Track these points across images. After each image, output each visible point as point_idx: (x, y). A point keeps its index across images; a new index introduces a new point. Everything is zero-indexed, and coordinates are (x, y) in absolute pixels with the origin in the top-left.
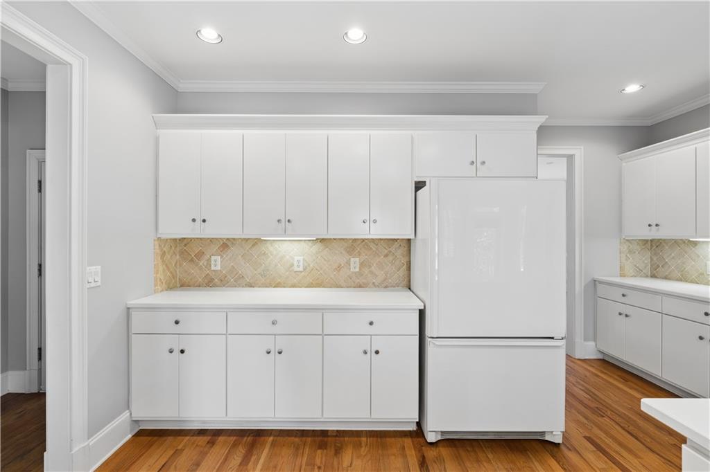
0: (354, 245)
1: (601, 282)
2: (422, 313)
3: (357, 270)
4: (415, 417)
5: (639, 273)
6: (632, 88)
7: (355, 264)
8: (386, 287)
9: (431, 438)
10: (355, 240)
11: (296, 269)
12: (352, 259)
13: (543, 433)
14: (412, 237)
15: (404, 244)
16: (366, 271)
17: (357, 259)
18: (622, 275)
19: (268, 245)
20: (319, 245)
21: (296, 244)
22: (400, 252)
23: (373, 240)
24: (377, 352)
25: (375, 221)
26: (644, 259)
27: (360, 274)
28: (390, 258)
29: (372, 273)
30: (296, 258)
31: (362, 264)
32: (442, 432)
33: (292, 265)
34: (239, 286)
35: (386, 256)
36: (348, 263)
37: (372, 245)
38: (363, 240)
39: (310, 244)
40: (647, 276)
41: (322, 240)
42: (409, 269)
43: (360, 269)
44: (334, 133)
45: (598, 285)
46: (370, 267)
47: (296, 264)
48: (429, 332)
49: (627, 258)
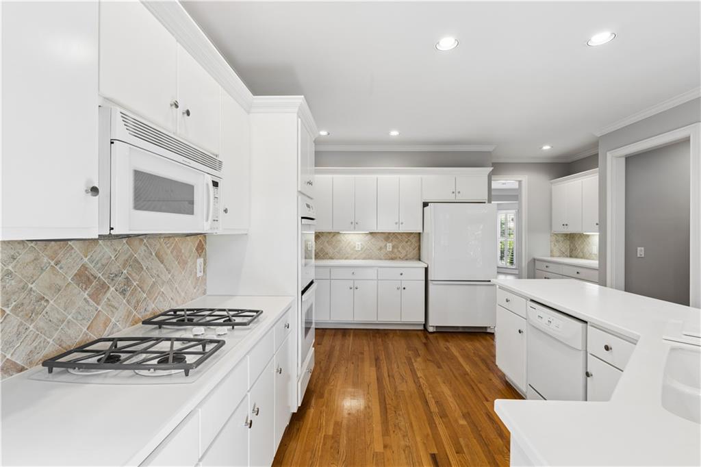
0: (388, 236)
1: (538, 260)
2: (426, 270)
3: (391, 250)
4: (423, 320)
5: (563, 255)
6: (546, 148)
7: (389, 246)
8: (407, 259)
9: (431, 329)
10: (389, 233)
11: (357, 249)
12: (388, 244)
13: (486, 328)
14: (421, 231)
15: (417, 236)
16: (396, 250)
17: (391, 244)
18: (552, 256)
19: (341, 235)
20: (370, 235)
21: (357, 236)
22: (414, 240)
23: (399, 233)
24: (404, 288)
25: (402, 223)
26: (565, 246)
27: (392, 252)
28: (409, 243)
29: (399, 251)
30: (357, 243)
31: (393, 247)
32: (437, 327)
33: (355, 247)
34: (325, 259)
35: (407, 242)
36: (386, 246)
37: (399, 236)
38: (394, 233)
39: (365, 235)
40: (567, 257)
41: (371, 233)
42: (419, 249)
43: (392, 250)
44: (380, 176)
45: (536, 262)
46: (397, 248)
47: (357, 246)
48: (430, 278)
49: (555, 245)
